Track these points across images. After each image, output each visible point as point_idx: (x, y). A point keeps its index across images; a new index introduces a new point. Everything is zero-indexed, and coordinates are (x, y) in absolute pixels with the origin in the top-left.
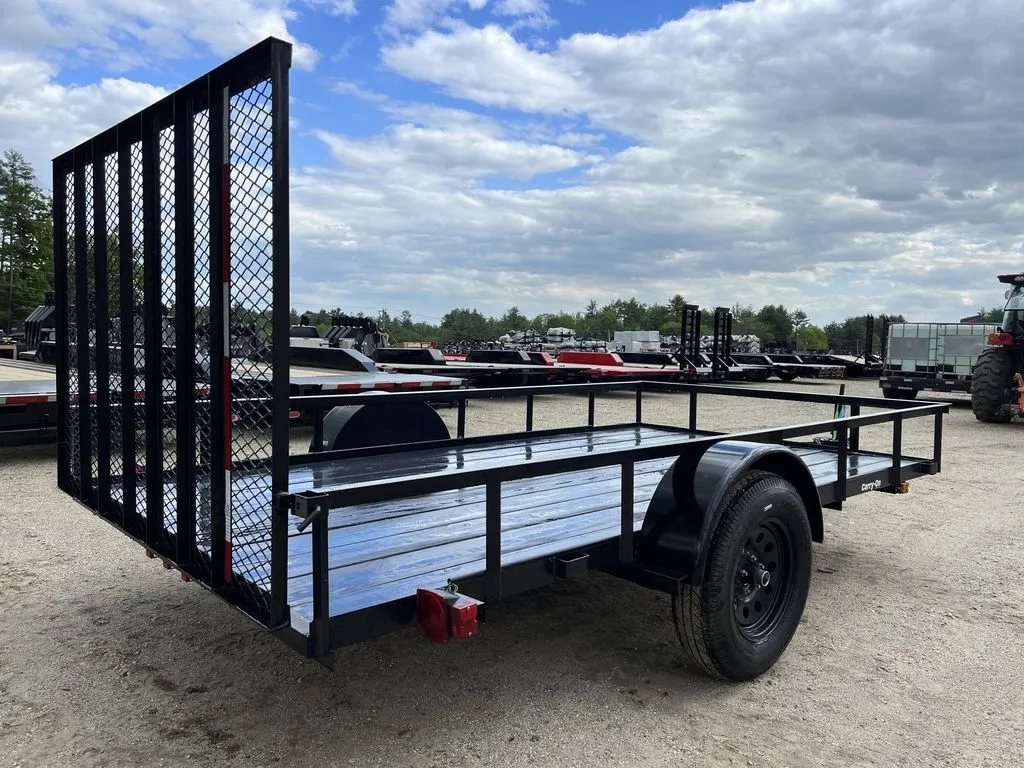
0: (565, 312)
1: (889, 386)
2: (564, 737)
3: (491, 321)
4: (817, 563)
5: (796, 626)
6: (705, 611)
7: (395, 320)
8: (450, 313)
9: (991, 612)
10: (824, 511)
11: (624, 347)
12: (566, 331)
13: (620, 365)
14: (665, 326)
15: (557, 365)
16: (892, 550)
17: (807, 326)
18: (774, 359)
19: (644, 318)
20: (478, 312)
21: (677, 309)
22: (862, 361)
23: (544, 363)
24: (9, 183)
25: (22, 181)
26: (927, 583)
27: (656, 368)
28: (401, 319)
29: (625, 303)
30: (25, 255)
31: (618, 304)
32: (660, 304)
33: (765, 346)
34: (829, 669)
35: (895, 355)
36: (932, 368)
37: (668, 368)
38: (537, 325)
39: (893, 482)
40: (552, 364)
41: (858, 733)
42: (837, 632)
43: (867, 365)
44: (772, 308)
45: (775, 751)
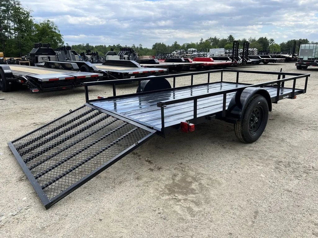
0: (193, 42)
1: (299, 65)
2: (209, 154)
3: (168, 46)
4: (269, 118)
5: (263, 132)
6: (242, 126)
7: (137, 47)
8: (155, 44)
9: (314, 128)
10: (273, 104)
11: (213, 55)
12: (194, 49)
13: (213, 61)
14: (226, 46)
15: (193, 62)
16: (291, 114)
17: (274, 44)
18: (262, 57)
19: (219, 43)
20: (164, 44)
21: (230, 40)
22: (291, 56)
23: (189, 62)
24: (13, 7)
25: (17, 6)
26: (298, 122)
27: (224, 62)
28: (139, 47)
29: (213, 38)
30: (22, 31)
31: (211, 39)
32: (224, 38)
33: (260, 52)
34: (270, 141)
35: (301, 55)
36: (313, 59)
37: (228, 62)
38: (183, 47)
39: (292, 96)
40: (191, 62)
41: (275, 153)
42: (273, 133)
43: (293, 57)
44: (262, 38)
45: (256, 156)
